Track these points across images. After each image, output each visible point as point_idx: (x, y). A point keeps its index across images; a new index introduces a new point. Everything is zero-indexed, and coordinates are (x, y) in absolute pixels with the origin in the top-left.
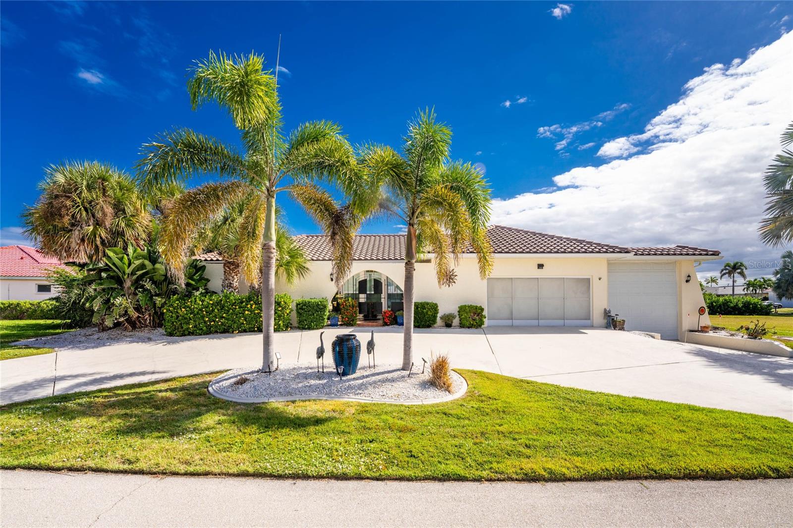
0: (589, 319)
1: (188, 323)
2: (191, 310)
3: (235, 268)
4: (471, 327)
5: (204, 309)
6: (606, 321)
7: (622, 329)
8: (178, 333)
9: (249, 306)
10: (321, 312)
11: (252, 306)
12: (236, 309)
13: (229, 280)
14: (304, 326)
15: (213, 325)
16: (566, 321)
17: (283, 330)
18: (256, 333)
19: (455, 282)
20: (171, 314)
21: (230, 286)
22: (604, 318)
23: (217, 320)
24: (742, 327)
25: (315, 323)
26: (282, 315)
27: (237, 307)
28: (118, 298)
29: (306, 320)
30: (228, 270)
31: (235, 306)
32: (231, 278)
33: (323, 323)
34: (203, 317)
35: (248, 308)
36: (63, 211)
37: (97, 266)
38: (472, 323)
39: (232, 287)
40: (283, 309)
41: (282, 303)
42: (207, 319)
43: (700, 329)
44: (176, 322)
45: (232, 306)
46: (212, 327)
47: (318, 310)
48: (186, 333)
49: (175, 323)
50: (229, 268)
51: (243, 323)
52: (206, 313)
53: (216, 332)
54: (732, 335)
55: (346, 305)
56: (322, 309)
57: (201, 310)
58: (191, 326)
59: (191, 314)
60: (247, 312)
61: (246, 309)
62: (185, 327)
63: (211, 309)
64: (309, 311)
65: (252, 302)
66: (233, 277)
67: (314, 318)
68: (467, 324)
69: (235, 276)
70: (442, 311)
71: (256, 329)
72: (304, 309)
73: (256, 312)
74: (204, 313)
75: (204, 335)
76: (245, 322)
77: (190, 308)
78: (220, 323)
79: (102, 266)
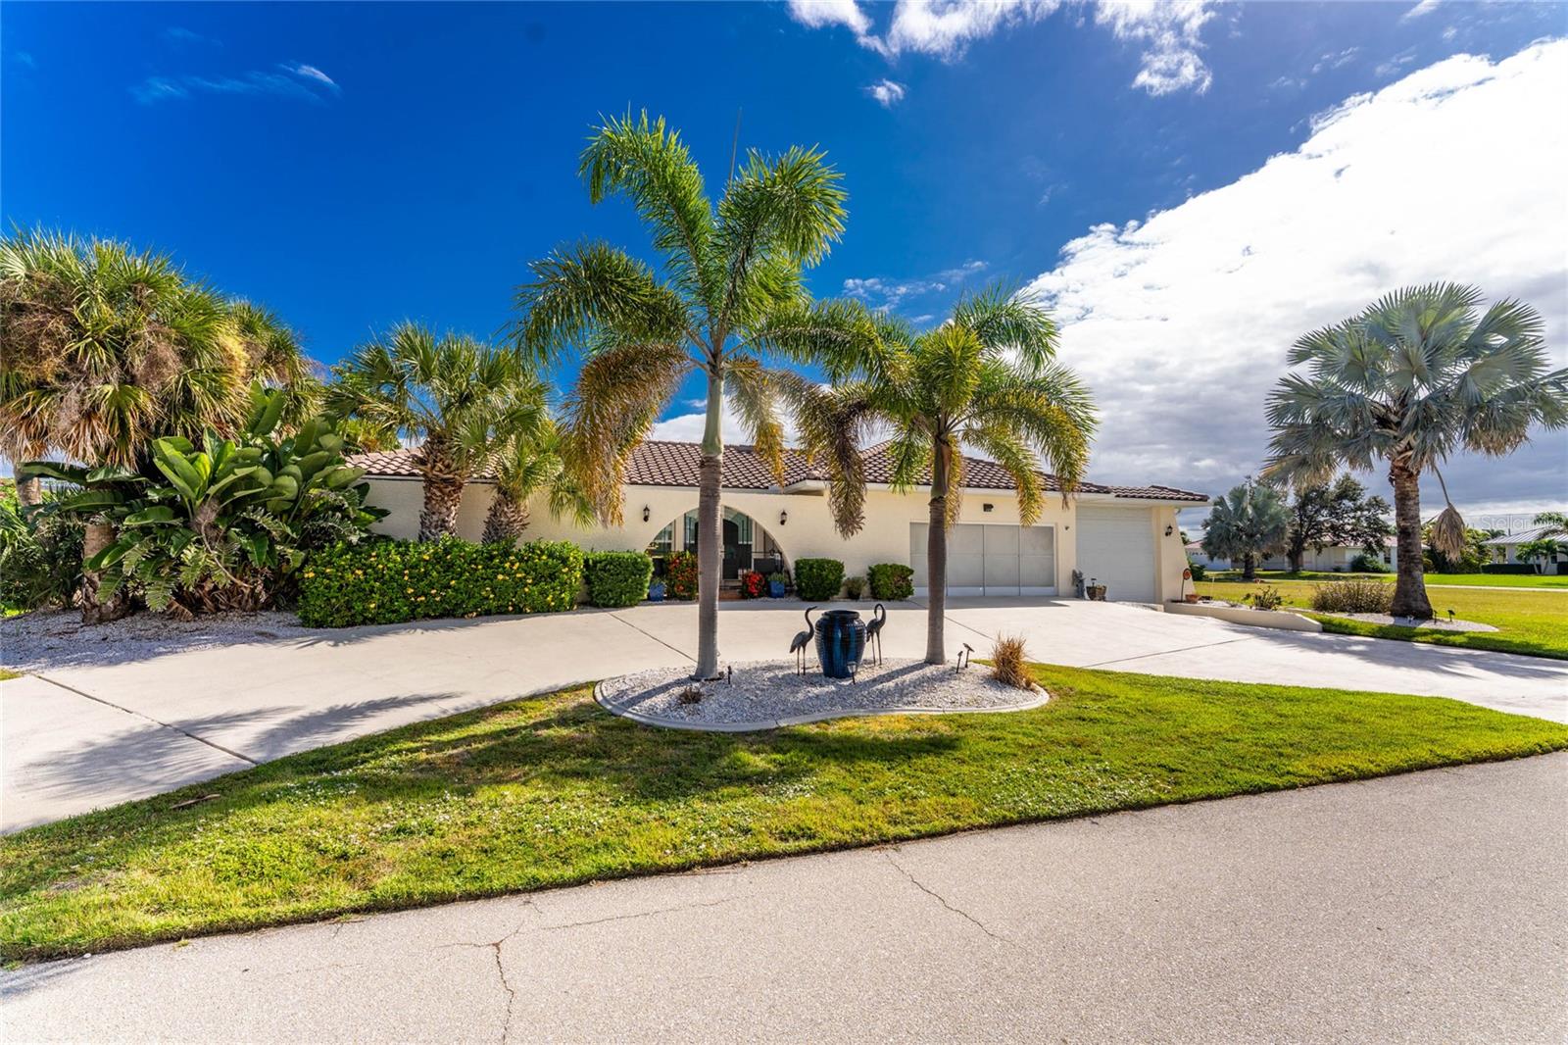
0: (1052, 585)
1: (367, 599)
2: (376, 573)
3: (454, 491)
4: (893, 599)
5: (407, 572)
6: (1075, 588)
7: (1103, 599)
8: (339, 622)
9: (507, 565)
10: (640, 575)
11: (513, 564)
12: (476, 570)
13: (440, 513)
14: (605, 602)
15: (421, 601)
16: (986, 588)
17: (566, 610)
18: (510, 616)
19: (861, 528)
20: (326, 581)
21: (441, 526)
22: (1073, 584)
23: (433, 592)
24: (1248, 596)
25: (628, 595)
26: (568, 581)
27: (480, 567)
28: (189, 547)
29: (610, 590)
30: (439, 494)
31: (476, 565)
32: (445, 510)
33: (642, 595)
34: (403, 587)
35: (504, 568)
36: (45, 345)
37: (116, 476)
38: (895, 592)
39: (447, 529)
40: (570, 571)
41: (571, 559)
42: (410, 591)
43: (1184, 598)
44: (337, 598)
45: (470, 564)
46: (419, 606)
47: (635, 572)
48: (360, 619)
49: (334, 601)
50: (441, 491)
51: (487, 598)
52: (410, 578)
53: (427, 616)
54: (1232, 606)
55: (680, 563)
56: (642, 570)
57: (401, 573)
58: (372, 606)
59: (375, 581)
60: (500, 577)
61: (501, 570)
62: (358, 607)
63: (423, 570)
64: (618, 574)
65: (512, 558)
66: (448, 509)
67: (626, 586)
68: (889, 593)
69: (453, 508)
70: (849, 572)
71: (511, 608)
72: (609, 570)
73: (519, 575)
74: (406, 578)
75: (399, 622)
76: (492, 596)
77: (374, 568)
78: (438, 599)
79: (128, 474)
